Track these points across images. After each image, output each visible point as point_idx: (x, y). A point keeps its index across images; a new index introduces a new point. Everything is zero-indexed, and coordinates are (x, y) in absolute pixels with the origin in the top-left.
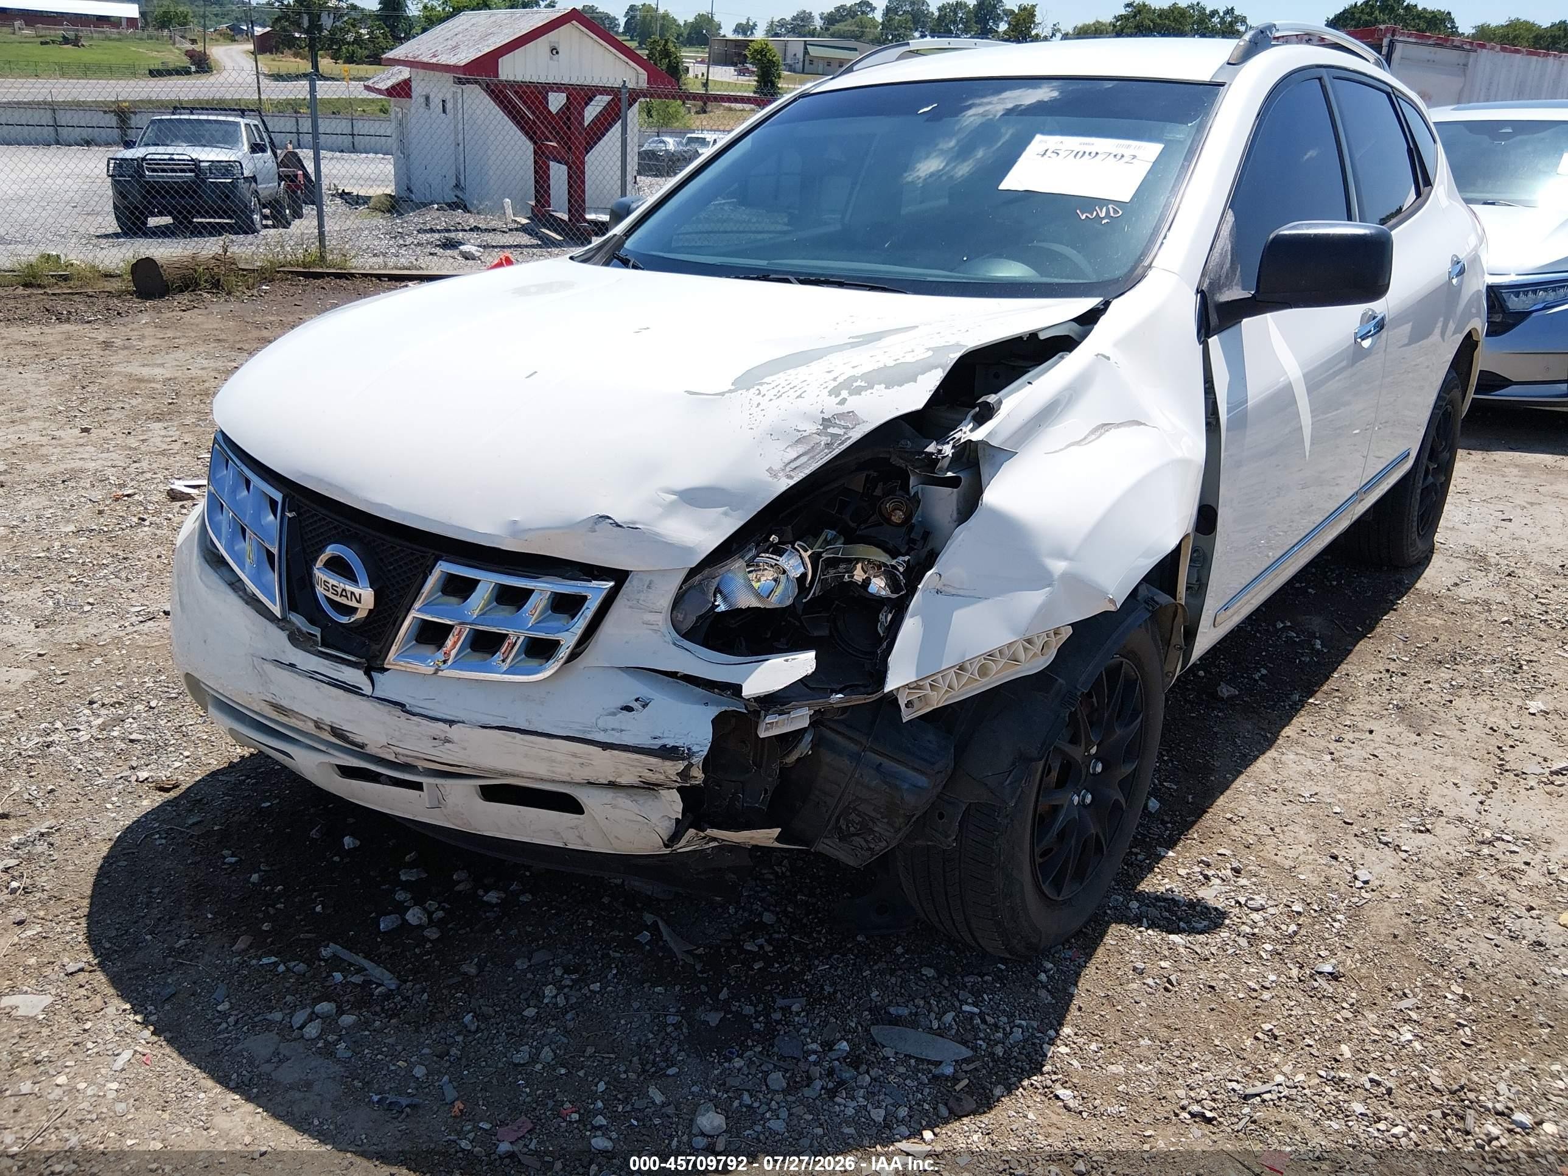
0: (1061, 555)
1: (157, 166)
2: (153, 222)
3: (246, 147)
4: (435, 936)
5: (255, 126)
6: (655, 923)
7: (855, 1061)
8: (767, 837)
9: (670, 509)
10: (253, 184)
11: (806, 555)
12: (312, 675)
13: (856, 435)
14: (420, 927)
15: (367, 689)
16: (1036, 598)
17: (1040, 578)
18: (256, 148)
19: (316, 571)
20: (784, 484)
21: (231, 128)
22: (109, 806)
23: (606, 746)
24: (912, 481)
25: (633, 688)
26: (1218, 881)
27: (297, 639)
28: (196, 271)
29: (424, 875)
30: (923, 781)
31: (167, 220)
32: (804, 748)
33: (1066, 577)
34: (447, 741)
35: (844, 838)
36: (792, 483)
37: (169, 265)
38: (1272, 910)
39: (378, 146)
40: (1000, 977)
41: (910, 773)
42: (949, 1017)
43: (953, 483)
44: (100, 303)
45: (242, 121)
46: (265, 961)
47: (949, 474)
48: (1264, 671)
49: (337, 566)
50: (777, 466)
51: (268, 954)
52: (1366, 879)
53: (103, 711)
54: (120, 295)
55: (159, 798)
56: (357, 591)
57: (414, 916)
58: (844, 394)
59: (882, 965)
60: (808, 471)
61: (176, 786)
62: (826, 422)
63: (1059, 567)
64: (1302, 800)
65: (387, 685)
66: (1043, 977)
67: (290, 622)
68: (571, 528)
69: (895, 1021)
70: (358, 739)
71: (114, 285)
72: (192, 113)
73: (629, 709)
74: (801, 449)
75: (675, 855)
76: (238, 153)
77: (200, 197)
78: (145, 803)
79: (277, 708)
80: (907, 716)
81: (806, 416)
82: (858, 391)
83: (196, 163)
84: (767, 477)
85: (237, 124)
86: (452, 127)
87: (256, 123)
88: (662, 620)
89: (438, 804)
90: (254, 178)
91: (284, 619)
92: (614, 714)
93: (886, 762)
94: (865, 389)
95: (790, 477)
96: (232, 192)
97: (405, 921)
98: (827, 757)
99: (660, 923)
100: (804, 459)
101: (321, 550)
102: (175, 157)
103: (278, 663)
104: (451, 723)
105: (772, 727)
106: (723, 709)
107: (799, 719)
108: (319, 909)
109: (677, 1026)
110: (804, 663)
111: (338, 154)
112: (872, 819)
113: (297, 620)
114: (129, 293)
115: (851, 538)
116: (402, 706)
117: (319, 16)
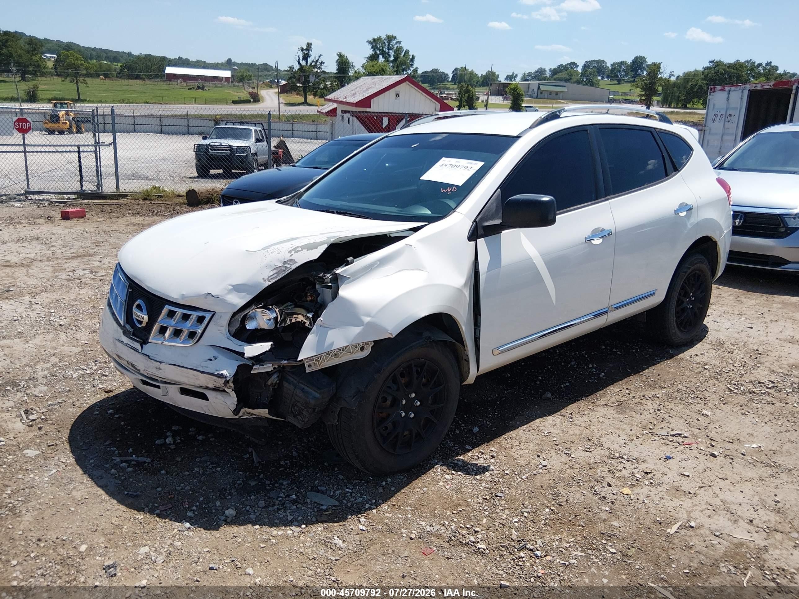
0: (369, 316)
1: (215, 148)
2: (213, 172)
3: (254, 140)
4: (173, 448)
5: (260, 130)
6: (252, 451)
7: (294, 502)
8: (264, 412)
9: (230, 291)
10: (256, 157)
11: (277, 310)
12: (127, 345)
13: (294, 267)
14: (170, 444)
15: (140, 351)
16: (357, 330)
17: (359, 322)
18: (258, 140)
19: (134, 310)
20: (267, 284)
21: (249, 131)
22: (85, 396)
23: (202, 372)
24: (317, 286)
25: (213, 353)
26: (482, 459)
27: (125, 333)
28: (213, 195)
29: (181, 428)
30: (317, 395)
31: (221, 171)
32: (274, 379)
33: (369, 323)
34: (160, 369)
35: (295, 416)
36: (270, 283)
37: (202, 193)
38: (495, 472)
39: (323, 137)
40: (368, 482)
41: (313, 392)
42: (338, 492)
43: (330, 287)
44: (172, 207)
45: (253, 128)
46: (112, 449)
47: (330, 284)
48: (568, 384)
49: (139, 307)
50: (266, 278)
51: (114, 447)
52: (545, 465)
53: (99, 364)
54: (180, 204)
55: (104, 396)
56: (143, 316)
57: (169, 440)
58: (293, 252)
59: (327, 474)
60: (276, 280)
61: (111, 391)
62: (285, 262)
63: (367, 319)
64: (543, 434)
65: (147, 349)
66: (384, 483)
67: (125, 327)
68: (199, 296)
69: (318, 491)
70: (138, 368)
71: (180, 200)
72: (234, 125)
73: (210, 360)
74: (275, 272)
75: (240, 419)
76: (249, 143)
77: (233, 162)
78: (98, 396)
79: (118, 356)
80: (308, 370)
81: (279, 260)
82: (297, 252)
83: (231, 146)
84: (262, 281)
85: (251, 130)
86: (351, 128)
87: (260, 129)
88: (225, 330)
89: (166, 394)
90: (256, 154)
91: (124, 326)
92: (206, 361)
93: (306, 388)
94: (300, 251)
95: (270, 281)
96: (246, 160)
97: (166, 442)
98: (286, 384)
99: (254, 452)
100: (276, 275)
101: (135, 301)
102: (223, 144)
103: (119, 340)
104: (161, 362)
105: (258, 369)
106: (243, 363)
107: (268, 368)
108: (139, 435)
109: (239, 485)
110: (266, 346)
111: (309, 140)
112: (302, 409)
113: (128, 327)
114: (184, 204)
115: (296, 306)
116: (148, 356)
117: (309, 76)
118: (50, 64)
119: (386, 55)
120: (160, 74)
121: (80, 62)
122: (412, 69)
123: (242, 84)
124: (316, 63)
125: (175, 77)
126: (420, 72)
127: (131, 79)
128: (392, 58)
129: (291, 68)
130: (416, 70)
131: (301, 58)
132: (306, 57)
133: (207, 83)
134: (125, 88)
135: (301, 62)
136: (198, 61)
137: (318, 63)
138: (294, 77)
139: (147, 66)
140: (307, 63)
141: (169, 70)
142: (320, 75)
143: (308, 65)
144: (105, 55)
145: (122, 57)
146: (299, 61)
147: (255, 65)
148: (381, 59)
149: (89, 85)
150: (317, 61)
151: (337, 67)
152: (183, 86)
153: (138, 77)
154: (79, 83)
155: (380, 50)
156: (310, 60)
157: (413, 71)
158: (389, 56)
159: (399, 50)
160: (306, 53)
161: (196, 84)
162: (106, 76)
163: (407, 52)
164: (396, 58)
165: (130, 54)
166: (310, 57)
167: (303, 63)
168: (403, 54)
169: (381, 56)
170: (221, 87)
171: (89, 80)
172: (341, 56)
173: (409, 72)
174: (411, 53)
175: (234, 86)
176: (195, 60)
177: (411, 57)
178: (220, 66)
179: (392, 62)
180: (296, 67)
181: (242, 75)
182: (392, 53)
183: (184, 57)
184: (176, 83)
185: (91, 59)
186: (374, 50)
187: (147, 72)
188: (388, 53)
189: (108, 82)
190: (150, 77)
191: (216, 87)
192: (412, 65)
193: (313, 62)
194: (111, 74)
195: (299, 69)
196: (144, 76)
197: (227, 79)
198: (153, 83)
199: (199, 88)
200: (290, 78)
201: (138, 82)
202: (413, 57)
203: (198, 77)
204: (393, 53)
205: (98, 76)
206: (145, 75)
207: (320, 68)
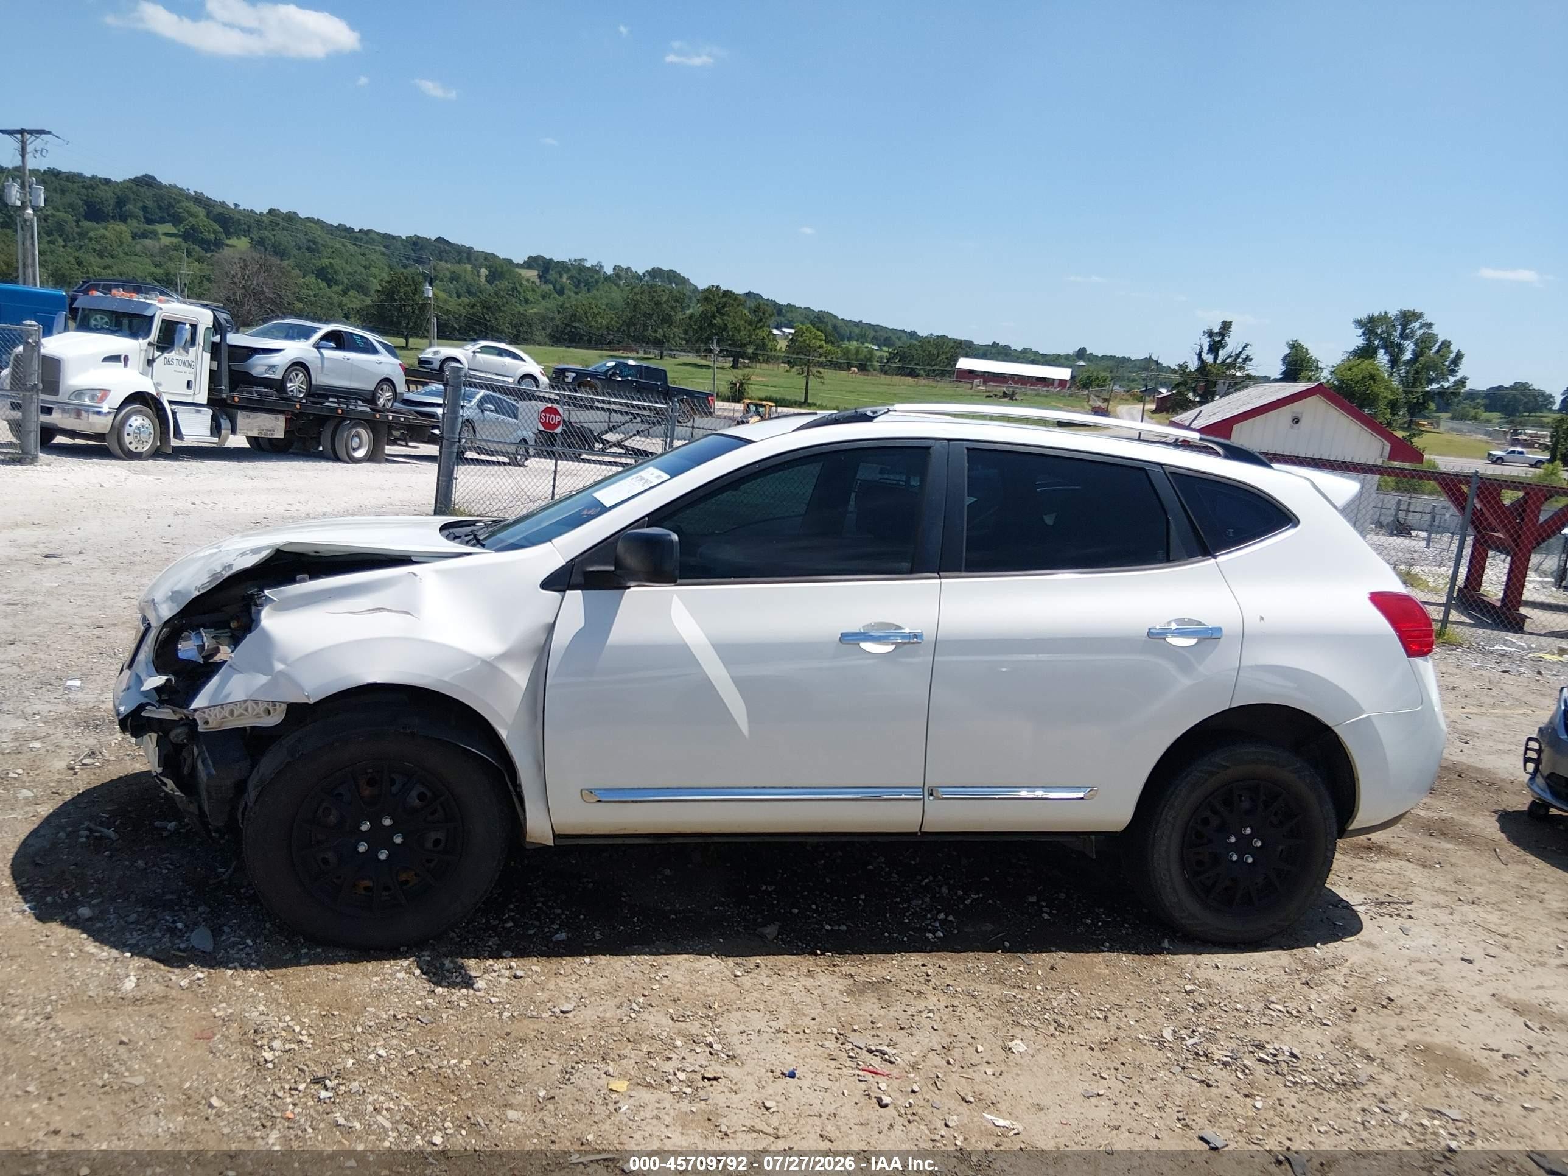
26: (496, 975)
38: (480, 993)
48: (844, 928)
52: (566, 1010)
62: (224, 569)
63: (279, 666)
64: (653, 975)
74: (210, 579)
117: (1215, 383)
118: (782, 344)
119: (1395, 352)
120: (948, 369)
121: (818, 343)
122: (1452, 379)
123: (1086, 392)
124: (1236, 359)
125: (971, 374)
126: (1469, 386)
127: (902, 375)
128: (1408, 356)
129: (1183, 367)
130: (1462, 382)
131: (1206, 348)
132: (1214, 348)
133: (1020, 389)
134: (882, 389)
135: (1204, 356)
136: (1025, 351)
137: (1240, 360)
138: (1185, 383)
139: (930, 354)
140: (1216, 358)
141: (965, 363)
142: (1238, 381)
143: (1218, 362)
144: (872, 334)
145: (899, 338)
146: (1200, 355)
147: (1129, 360)
148: (1382, 358)
149: (825, 381)
150: (1238, 356)
151: (1283, 368)
152: (980, 391)
153: (913, 374)
154: (811, 377)
155: (1381, 339)
156: (1222, 354)
157: (1456, 383)
158: (1401, 350)
159: (1426, 341)
160: (1217, 340)
161: (1003, 388)
162: (863, 368)
163: (1446, 344)
164: (1416, 356)
165: (913, 334)
166: (1224, 347)
167: (1209, 358)
168: (1434, 350)
169: (1382, 351)
170: (1046, 396)
171: (827, 373)
172: (1295, 346)
173: (1446, 385)
174: (1454, 348)
175: (1071, 395)
176: (1020, 349)
177: (1452, 356)
178: (1063, 360)
179: (1407, 363)
180: (1193, 365)
181: (1089, 377)
182: (1409, 347)
183: (1003, 343)
184: (969, 386)
185: (850, 339)
186: (1368, 340)
187: (929, 364)
188: (1399, 346)
189: (861, 377)
190: (932, 374)
191: (1038, 395)
192: (1453, 372)
193: (1230, 356)
194: (872, 366)
195: (1198, 370)
196: (922, 372)
197: (1062, 383)
198: (932, 383)
199: (1005, 395)
200: (1177, 386)
201: (910, 380)
202: (1459, 356)
203: (1012, 376)
204: (1412, 346)
205: (849, 367)
206: (924, 370)
207: (1240, 368)
